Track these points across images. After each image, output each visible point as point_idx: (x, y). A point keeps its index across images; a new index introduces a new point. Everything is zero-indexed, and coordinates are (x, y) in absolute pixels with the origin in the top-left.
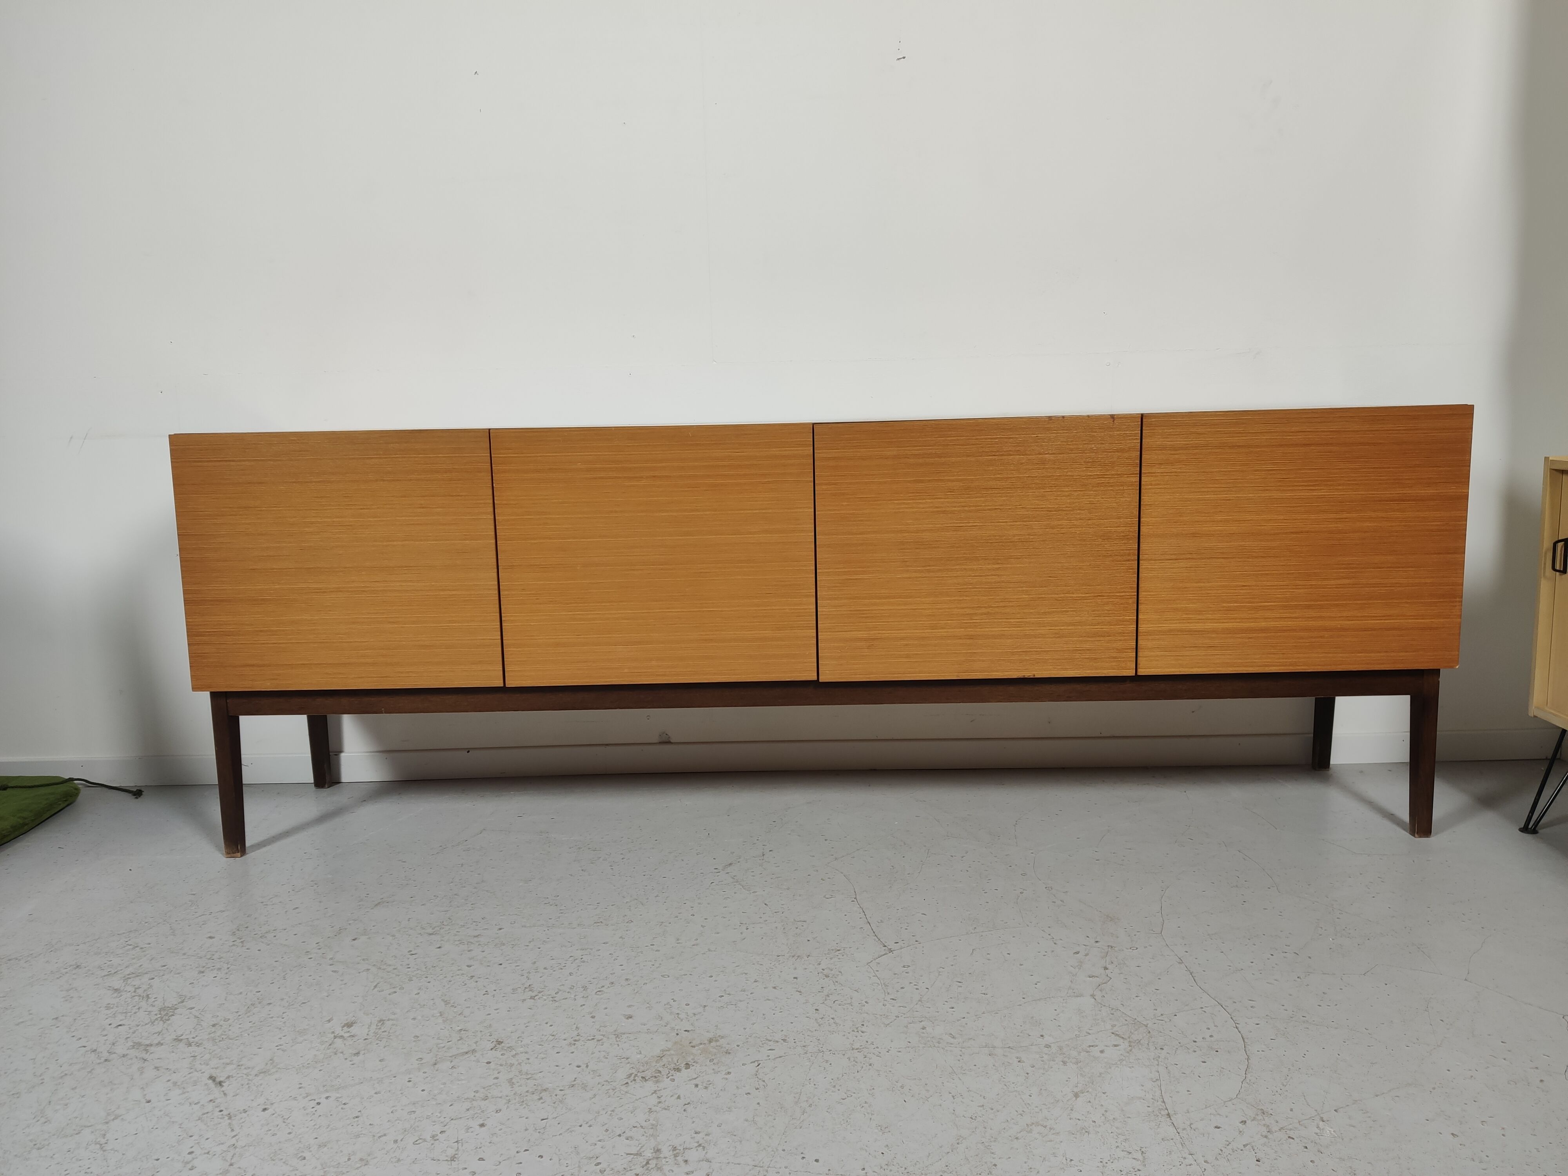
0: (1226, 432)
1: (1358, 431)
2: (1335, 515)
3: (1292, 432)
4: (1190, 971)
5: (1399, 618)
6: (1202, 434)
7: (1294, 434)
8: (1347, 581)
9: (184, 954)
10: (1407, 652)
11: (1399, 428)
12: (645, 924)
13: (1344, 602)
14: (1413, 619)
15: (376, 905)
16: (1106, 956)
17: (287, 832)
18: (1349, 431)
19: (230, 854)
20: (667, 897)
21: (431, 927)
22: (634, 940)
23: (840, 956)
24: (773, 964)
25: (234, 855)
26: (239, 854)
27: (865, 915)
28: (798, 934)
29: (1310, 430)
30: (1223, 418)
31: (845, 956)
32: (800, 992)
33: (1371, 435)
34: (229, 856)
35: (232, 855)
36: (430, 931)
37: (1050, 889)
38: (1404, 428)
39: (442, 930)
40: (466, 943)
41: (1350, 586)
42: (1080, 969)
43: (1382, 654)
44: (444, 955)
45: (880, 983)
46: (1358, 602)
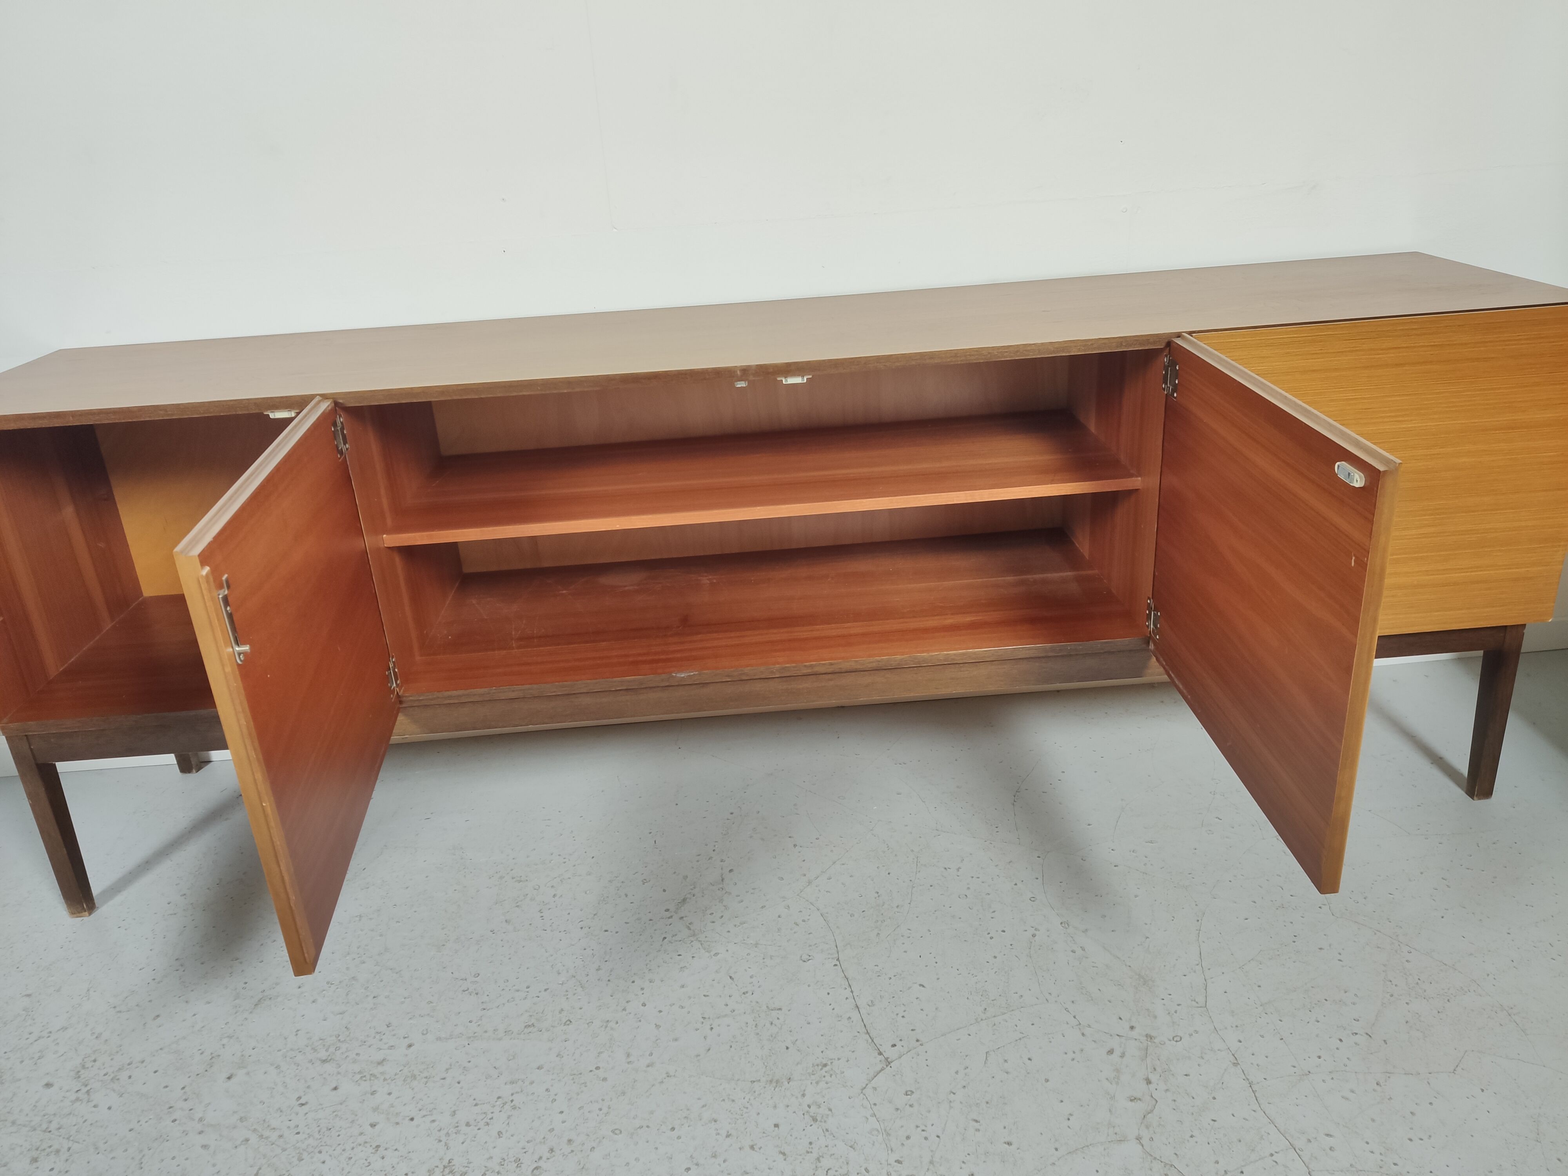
0: (1298, 353)
1: (1466, 344)
2: (1425, 451)
3: (1382, 350)
4: (1248, 1079)
5: (1488, 569)
6: (1267, 357)
7: (1384, 351)
8: (1432, 530)
9: (13, 1123)
10: (1494, 607)
11: (1520, 337)
12: (587, 1026)
13: (1425, 554)
14: (1505, 569)
15: (256, 1005)
16: (1146, 1057)
17: (147, 862)
18: (1455, 344)
19: (75, 914)
20: (611, 971)
21: (324, 1045)
22: (575, 1060)
23: (828, 1078)
24: (747, 1099)
25: (81, 914)
26: (87, 913)
27: (852, 992)
28: (774, 1036)
29: (1405, 345)
30: (1295, 336)
31: (833, 1076)
32: (784, 1154)
33: (1482, 349)
34: (75, 915)
35: (78, 915)
36: (323, 1054)
37: (1066, 926)
38: (1526, 337)
39: (338, 1052)
40: (368, 1077)
41: (1434, 535)
42: (1117, 1083)
43: (1463, 611)
44: (341, 1104)
45: (880, 1130)
46: (1443, 553)
